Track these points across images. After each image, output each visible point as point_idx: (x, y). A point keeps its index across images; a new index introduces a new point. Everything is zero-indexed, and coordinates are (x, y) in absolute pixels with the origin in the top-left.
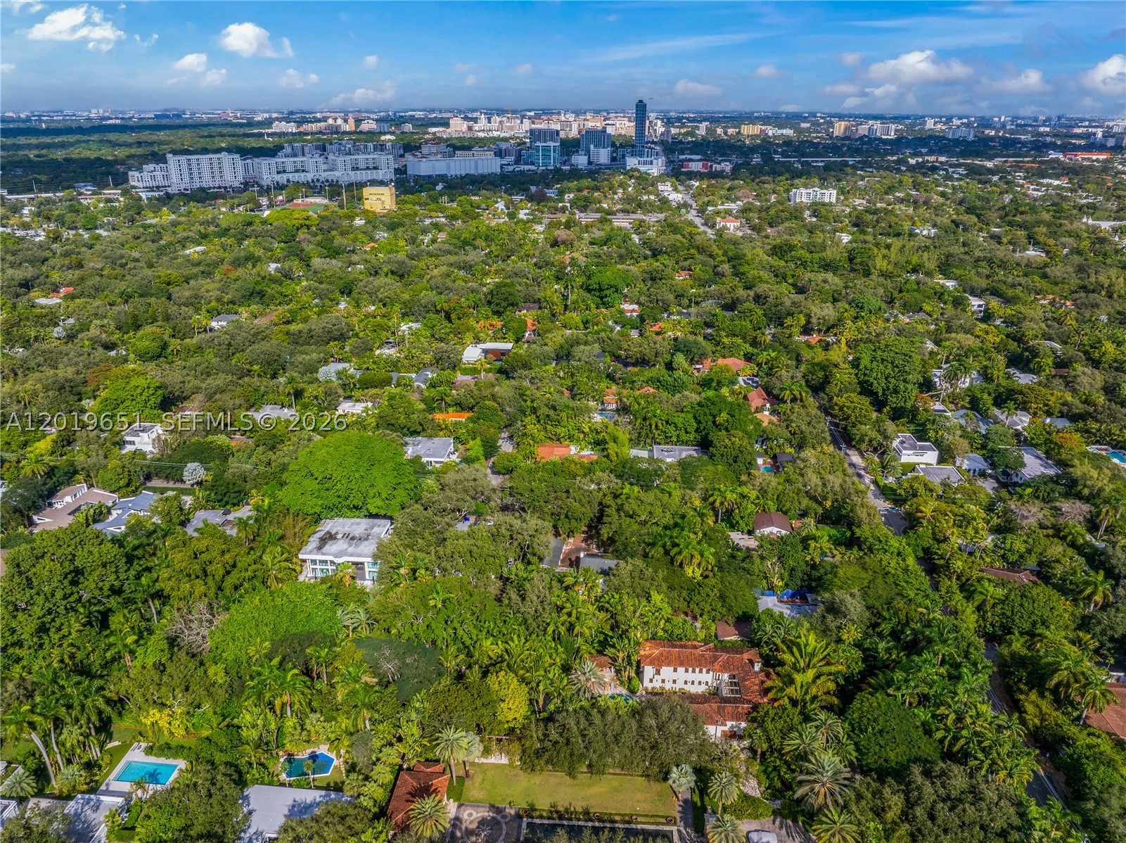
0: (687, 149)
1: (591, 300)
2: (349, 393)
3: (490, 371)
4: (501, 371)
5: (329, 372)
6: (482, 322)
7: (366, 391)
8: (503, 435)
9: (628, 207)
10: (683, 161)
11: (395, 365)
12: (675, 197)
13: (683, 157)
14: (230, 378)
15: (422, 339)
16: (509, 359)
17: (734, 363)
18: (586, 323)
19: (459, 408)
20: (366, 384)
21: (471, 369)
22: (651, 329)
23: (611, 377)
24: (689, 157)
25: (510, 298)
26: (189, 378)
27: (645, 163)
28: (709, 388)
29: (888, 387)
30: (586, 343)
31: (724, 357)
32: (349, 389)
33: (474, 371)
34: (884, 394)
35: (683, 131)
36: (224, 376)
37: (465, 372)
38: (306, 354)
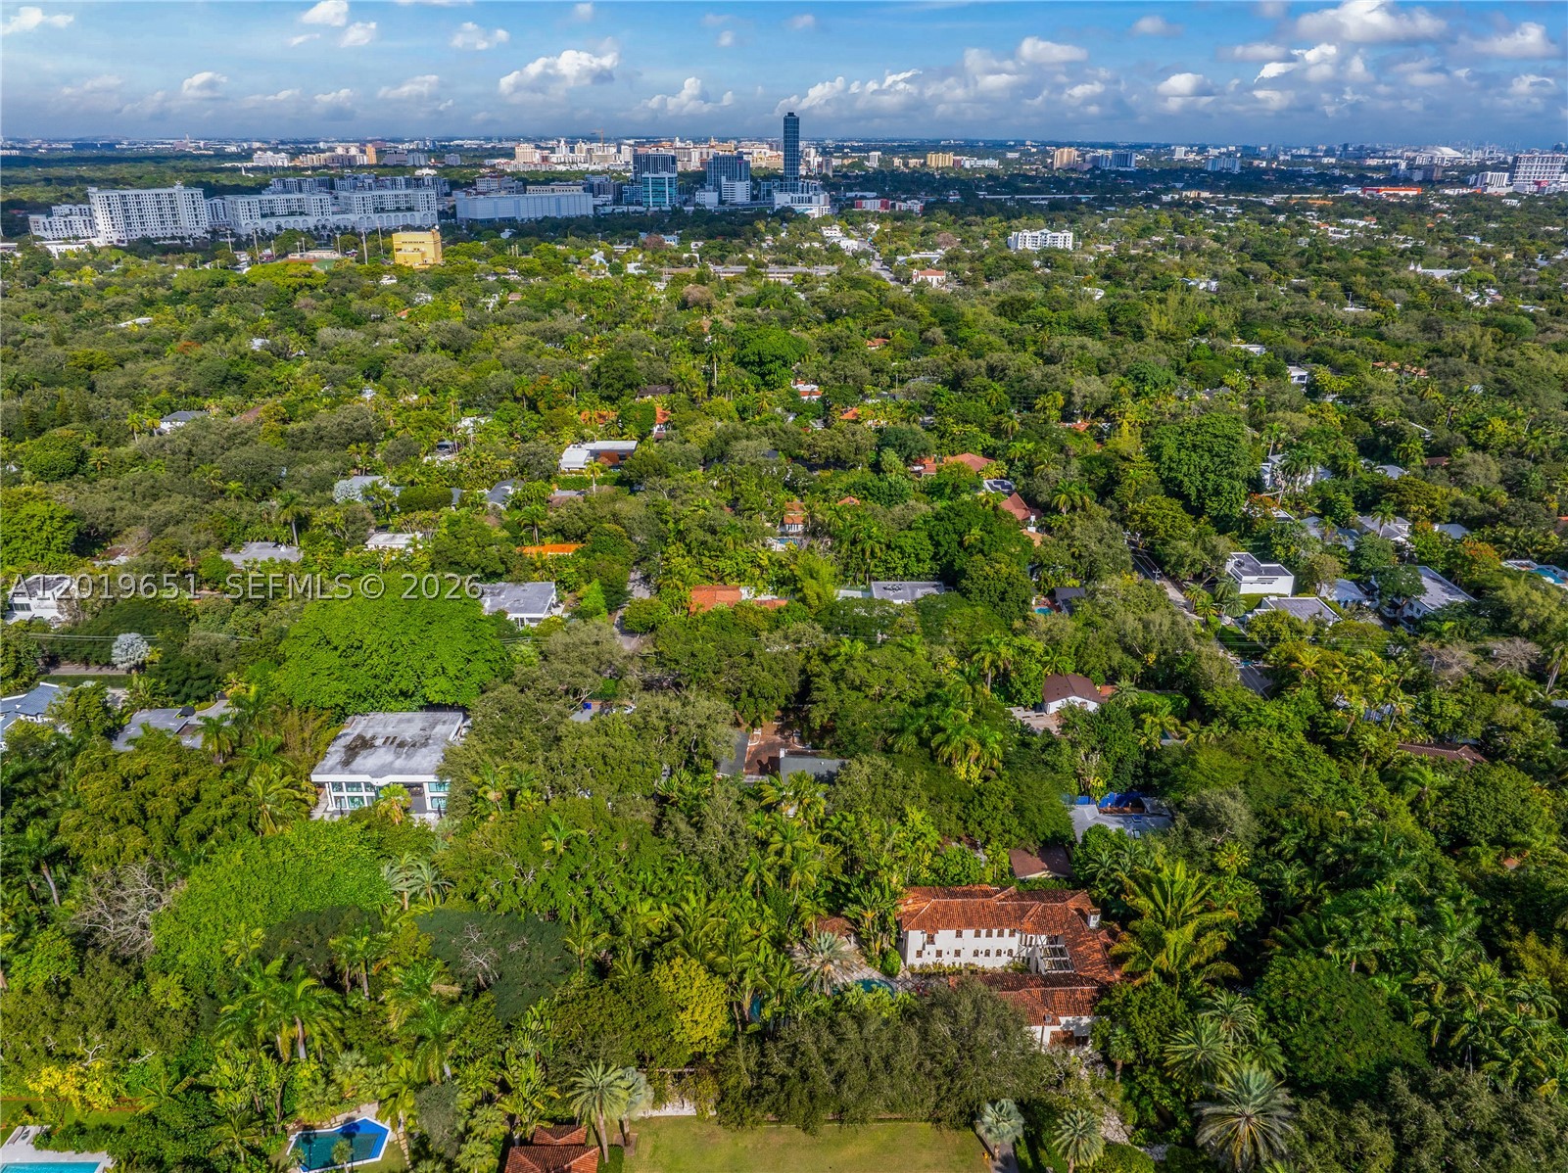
0: (855, 185)
1: (747, 378)
2: (383, 521)
3: (604, 481)
4: (620, 482)
5: (351, 488)
6: (587, 412)
7: (411, 515)
8: (632, 576)
9: (784, 256)
10: (852, 199)
11: (455, 477)
12: (850, 245)
13: (853, 194)
14: (190, 500)
15: (495, 438)
16: (634, 462)
17: (971, 460)
18: (742, 412)
19: (560, 538)
20: (409, 505)
21: (574, 480)
22: (843, 417)
23: (790, 486)
24: (859, 194)
25: (627, 375)
26: (123, 503)
27: (801, 201)
28: (940, 497)
29: (1205, 486)
30: (748, 437)
31: (953, 454)
32: (384, 516)
33: (579, 483)
34: (1199, 497)
35: (846, 162)
36: (180, 497)
37: (565, 485)
38: (314, 463)
